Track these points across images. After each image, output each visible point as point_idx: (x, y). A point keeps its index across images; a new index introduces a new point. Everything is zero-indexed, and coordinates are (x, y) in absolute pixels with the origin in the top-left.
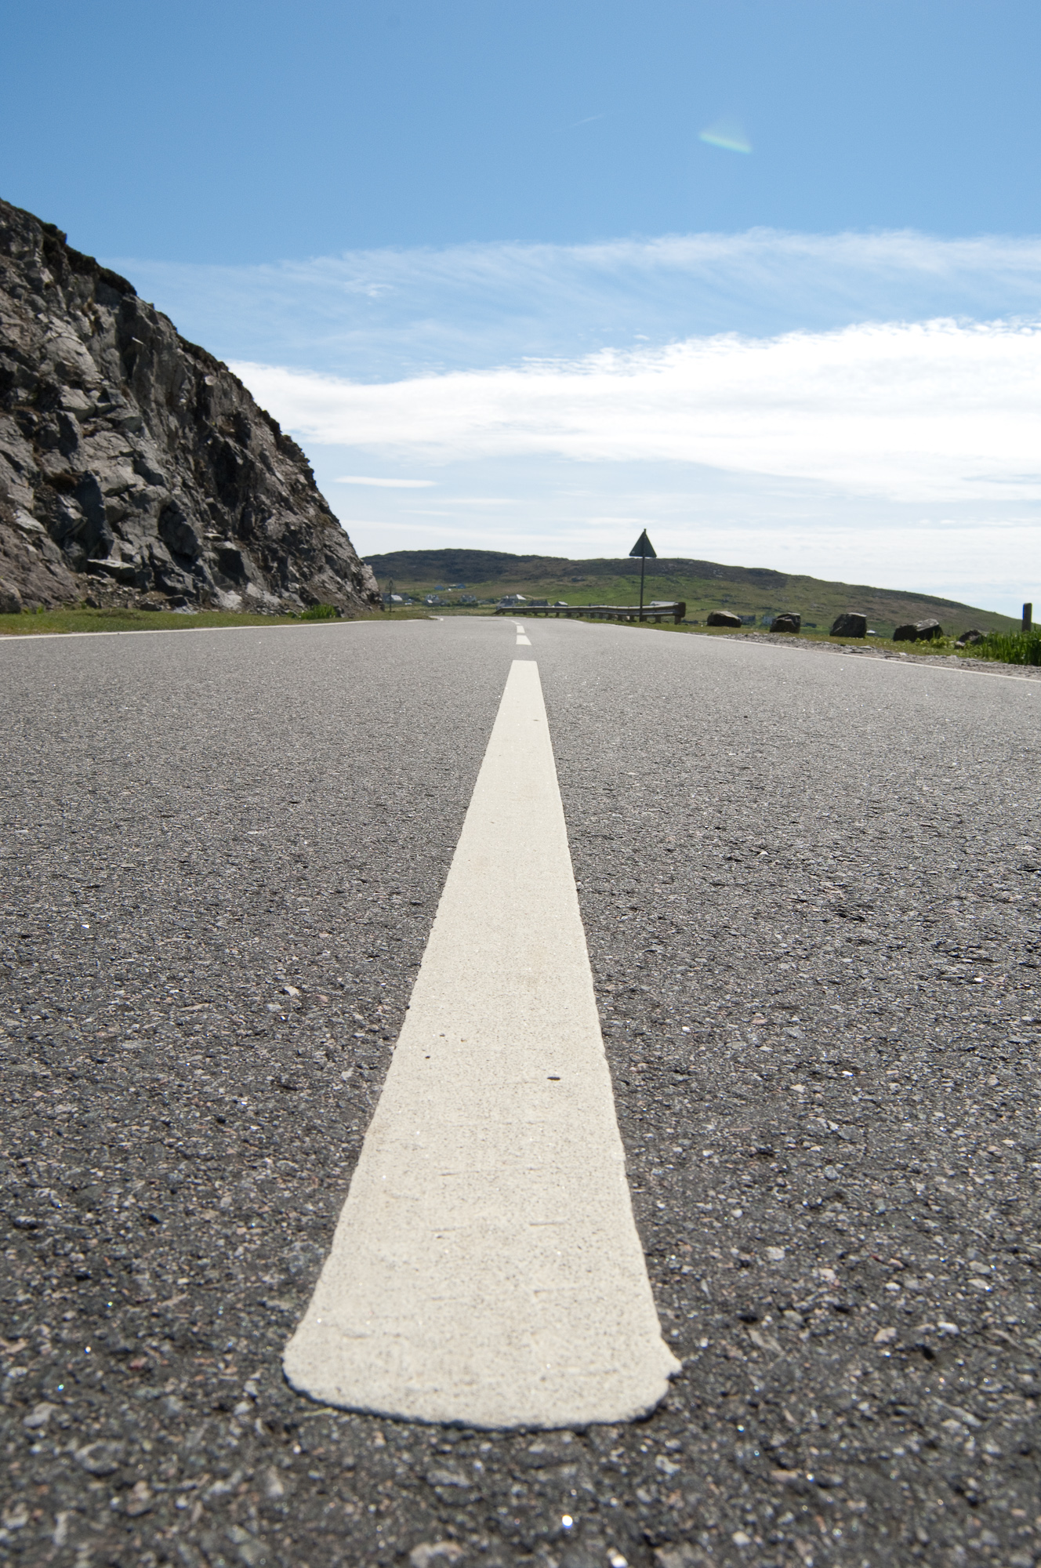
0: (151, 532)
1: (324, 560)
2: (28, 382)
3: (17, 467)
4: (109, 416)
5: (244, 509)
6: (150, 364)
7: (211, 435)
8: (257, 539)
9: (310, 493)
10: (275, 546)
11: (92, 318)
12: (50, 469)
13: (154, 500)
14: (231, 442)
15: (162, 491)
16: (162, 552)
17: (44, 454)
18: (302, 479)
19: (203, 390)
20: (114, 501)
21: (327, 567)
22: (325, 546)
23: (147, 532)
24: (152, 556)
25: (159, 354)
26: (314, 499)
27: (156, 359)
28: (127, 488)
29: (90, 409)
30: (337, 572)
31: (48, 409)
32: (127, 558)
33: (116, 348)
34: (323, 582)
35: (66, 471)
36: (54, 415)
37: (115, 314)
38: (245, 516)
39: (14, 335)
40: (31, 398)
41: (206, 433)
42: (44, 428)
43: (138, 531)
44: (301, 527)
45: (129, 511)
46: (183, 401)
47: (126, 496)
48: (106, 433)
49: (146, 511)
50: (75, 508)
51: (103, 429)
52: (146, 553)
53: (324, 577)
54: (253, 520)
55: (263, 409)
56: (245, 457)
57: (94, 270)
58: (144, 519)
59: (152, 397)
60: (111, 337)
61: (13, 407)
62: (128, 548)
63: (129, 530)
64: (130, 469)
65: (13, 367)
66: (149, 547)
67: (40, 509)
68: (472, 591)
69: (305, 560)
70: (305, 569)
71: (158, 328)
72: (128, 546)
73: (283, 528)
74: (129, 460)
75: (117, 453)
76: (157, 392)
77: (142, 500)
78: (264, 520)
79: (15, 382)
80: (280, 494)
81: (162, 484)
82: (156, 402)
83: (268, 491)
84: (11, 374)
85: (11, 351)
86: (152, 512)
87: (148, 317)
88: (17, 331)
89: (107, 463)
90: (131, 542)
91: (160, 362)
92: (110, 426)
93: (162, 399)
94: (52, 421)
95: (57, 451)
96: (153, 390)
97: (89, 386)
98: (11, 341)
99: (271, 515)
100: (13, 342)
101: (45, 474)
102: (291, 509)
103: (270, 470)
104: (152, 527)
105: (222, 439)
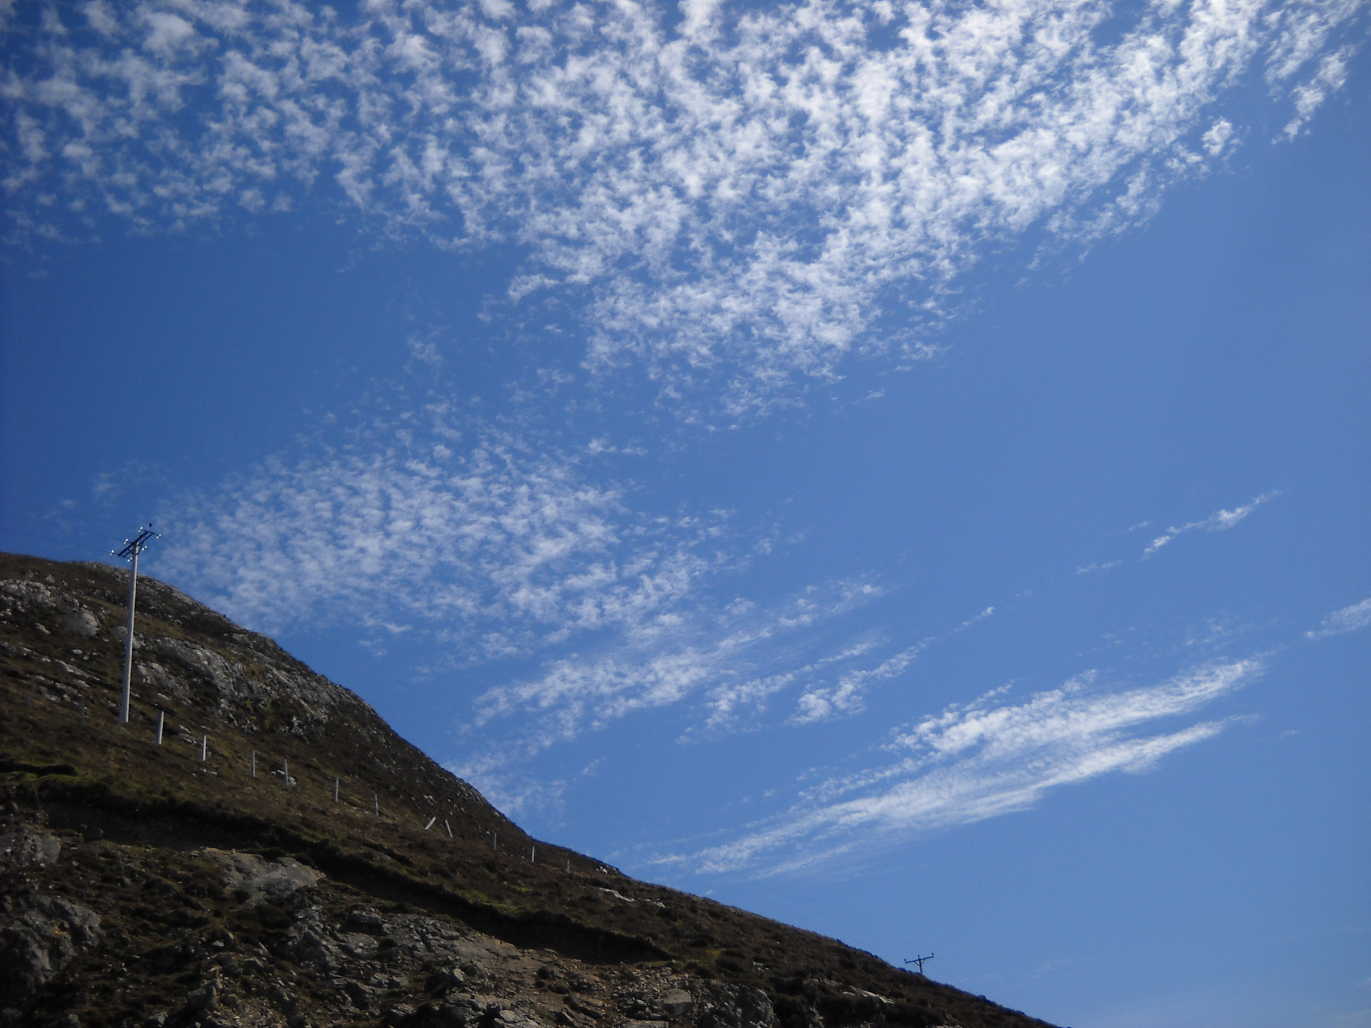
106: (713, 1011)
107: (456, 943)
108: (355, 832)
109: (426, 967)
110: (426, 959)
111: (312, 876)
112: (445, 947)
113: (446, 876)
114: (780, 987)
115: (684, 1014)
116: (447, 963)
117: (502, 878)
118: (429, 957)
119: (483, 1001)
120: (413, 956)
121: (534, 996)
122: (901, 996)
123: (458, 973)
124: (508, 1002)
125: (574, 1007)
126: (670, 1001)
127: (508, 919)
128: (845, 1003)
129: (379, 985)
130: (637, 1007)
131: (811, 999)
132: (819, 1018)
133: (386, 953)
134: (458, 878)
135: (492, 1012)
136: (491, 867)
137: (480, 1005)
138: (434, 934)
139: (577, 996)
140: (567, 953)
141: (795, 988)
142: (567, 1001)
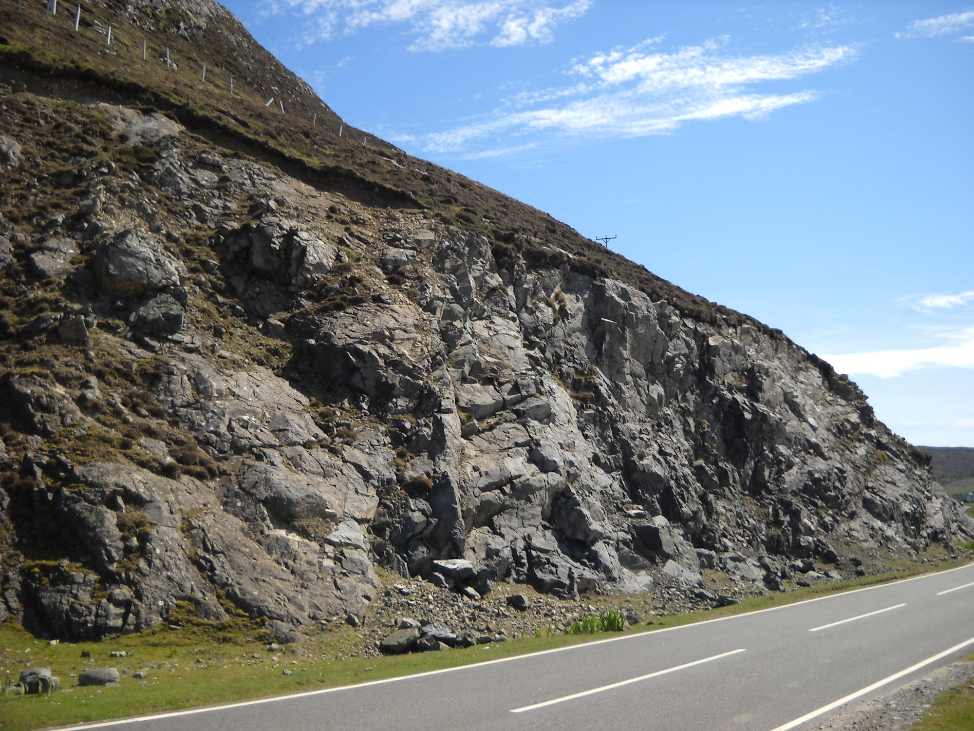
0: (532, 522)
1: (860, 504)
2: (410, 391)
3: (366, 476)
4: (517, 407)
5: (756, 463)
6: (623, 339)
7: (716, 392)
8: (770, 492)
9: (865, 430)
10: (789, 497)
11: (557, 307)
12: (411, 473)
13: (541, 488)
14: (740, 398)
15: (554, 478)
16: (545, 540)
17: (412, 458)
18: (854, 418)
19: (707, 352)
20: (490, 495)
21: (864, 511)
22: (867, 488)
23: (526, 523)
24: (528, 547)
25: (633, 327)
26: (869, 437)
27: (628, 335)
28: (510, 480)
29: (497, 402)
30: (878, 516)
31: (427, 413)
32: (491, 553)
33: (582, 331)
34: (851, 530)
35: (428, 474)
36: (432, 418)
37: (584, 299)
38: (758, 471)
39: (405, 349)
40: (411, 405)
41: (711, 392)
42: (416, 433)
43: (515, 522)
44: (829, 474)
45: (507, 503)
46: (679, 366)
47: (507, 489)
48: (508, 425)
49: (529, 500)
50: (423, 512)
51: (506, 421)
52: (521, 544)
53: (855, 524)
54: (766, 473)
55: (811, 353)
56: (755, 411)
57: (563, 262)
58: (523, 510)
59: (627, 370)
60: (577, 322)
61: (390, 416)
62: (496, 543)
63: (503, 523)
64: (521, 460)
65: (394, 378)
66: (527, 539)
67: (384, 516)
69: (831, 508)
70: (828, 519)
71: (631, 305)
72: (499, 539)
73: (805, 477)
74: (523, 451)
75: (510, 445)
76: (632, 365)
77: (524, 491)
78: (780, 472)
79: (396, 393)
80: (808, 441)
81: (556, 470)
82: (632, 374)
83: (789, 440)
84: (394, 385)
85: (395, 365)
86: (537, 501)
87: (619, 296)
88: (409, 345)
89: (497, 456)
90: (502, 536)
91: (635, 335)
92: (515, 416)
93: (640, 369)
94: (426, 425)
95: (425, 455)
96: (627, 364)
97: (502, 380)
98: (399, 355)
99: (790, 466)
100: (402, 355)
101: (400, 480)
102: (821, 455)
103: (801, 416)
104: (534, 516)
105: (729, 396)
106: (448, 247)
107: (273, 182)
108: (212, 102)
109: (251, 198)
110: (251, 192)
111: (175, 128)
112: (265, 185)
113: (273, 137)
114: (498, 237)
115: (428, 248)
116: (266, 196)
117: (314, 143)
118: (253, 191)
119: (287, 224)
120: (242, 189)
121: (324, 224)
122: (584, 255)
123: (272, 204)
124: (305, 226)
125: (352, 234)
126: (419, 237)
127: (312, 170)
128: (542, 254)
129: (217, 207)
130: (395, 239)
131: (519, 248)
132: (522, 261)
133: (223, 185)
134: (282, 139)
135: (293, 232)
136: (307, 135)
137: (285, 227)
138: (258, 175)
139: (354, 228)
140: (351, 197)
141: (508, 239)
142: (347, 229)
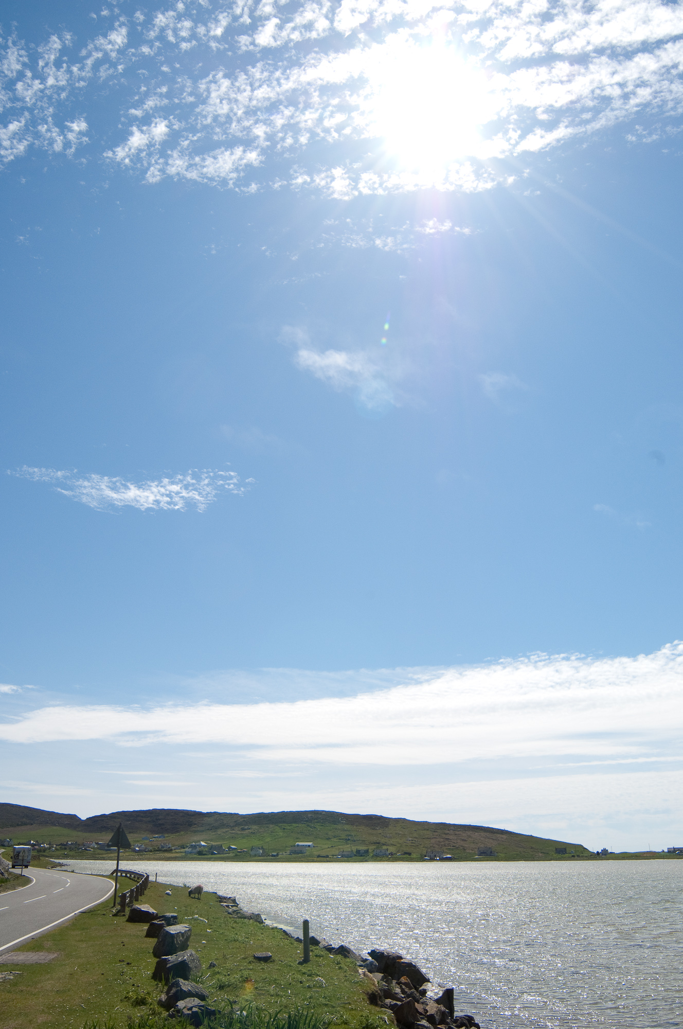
68: (169, 840)
